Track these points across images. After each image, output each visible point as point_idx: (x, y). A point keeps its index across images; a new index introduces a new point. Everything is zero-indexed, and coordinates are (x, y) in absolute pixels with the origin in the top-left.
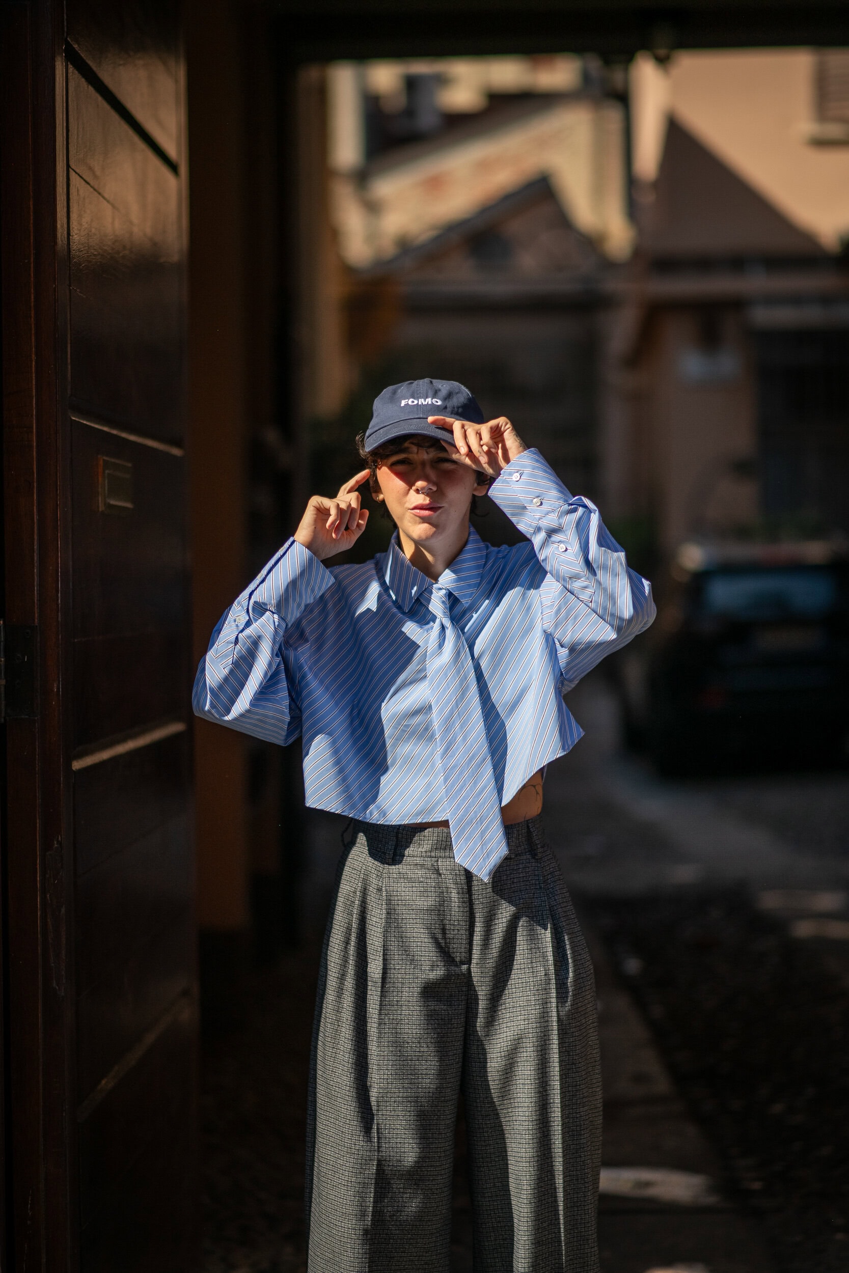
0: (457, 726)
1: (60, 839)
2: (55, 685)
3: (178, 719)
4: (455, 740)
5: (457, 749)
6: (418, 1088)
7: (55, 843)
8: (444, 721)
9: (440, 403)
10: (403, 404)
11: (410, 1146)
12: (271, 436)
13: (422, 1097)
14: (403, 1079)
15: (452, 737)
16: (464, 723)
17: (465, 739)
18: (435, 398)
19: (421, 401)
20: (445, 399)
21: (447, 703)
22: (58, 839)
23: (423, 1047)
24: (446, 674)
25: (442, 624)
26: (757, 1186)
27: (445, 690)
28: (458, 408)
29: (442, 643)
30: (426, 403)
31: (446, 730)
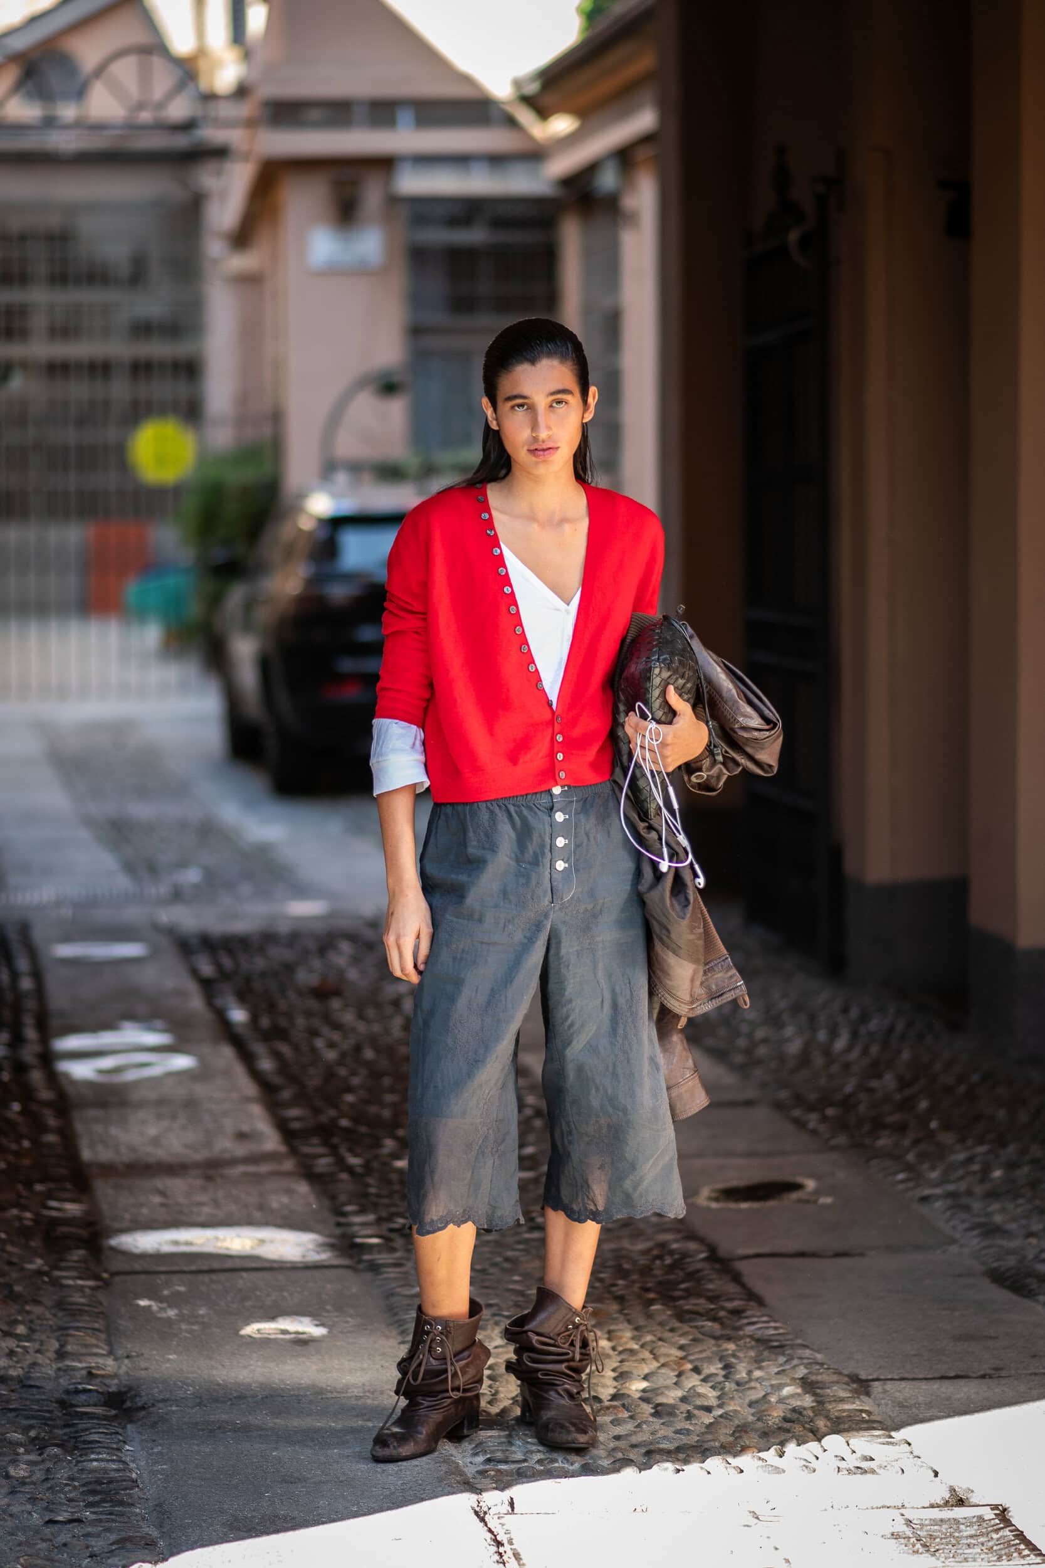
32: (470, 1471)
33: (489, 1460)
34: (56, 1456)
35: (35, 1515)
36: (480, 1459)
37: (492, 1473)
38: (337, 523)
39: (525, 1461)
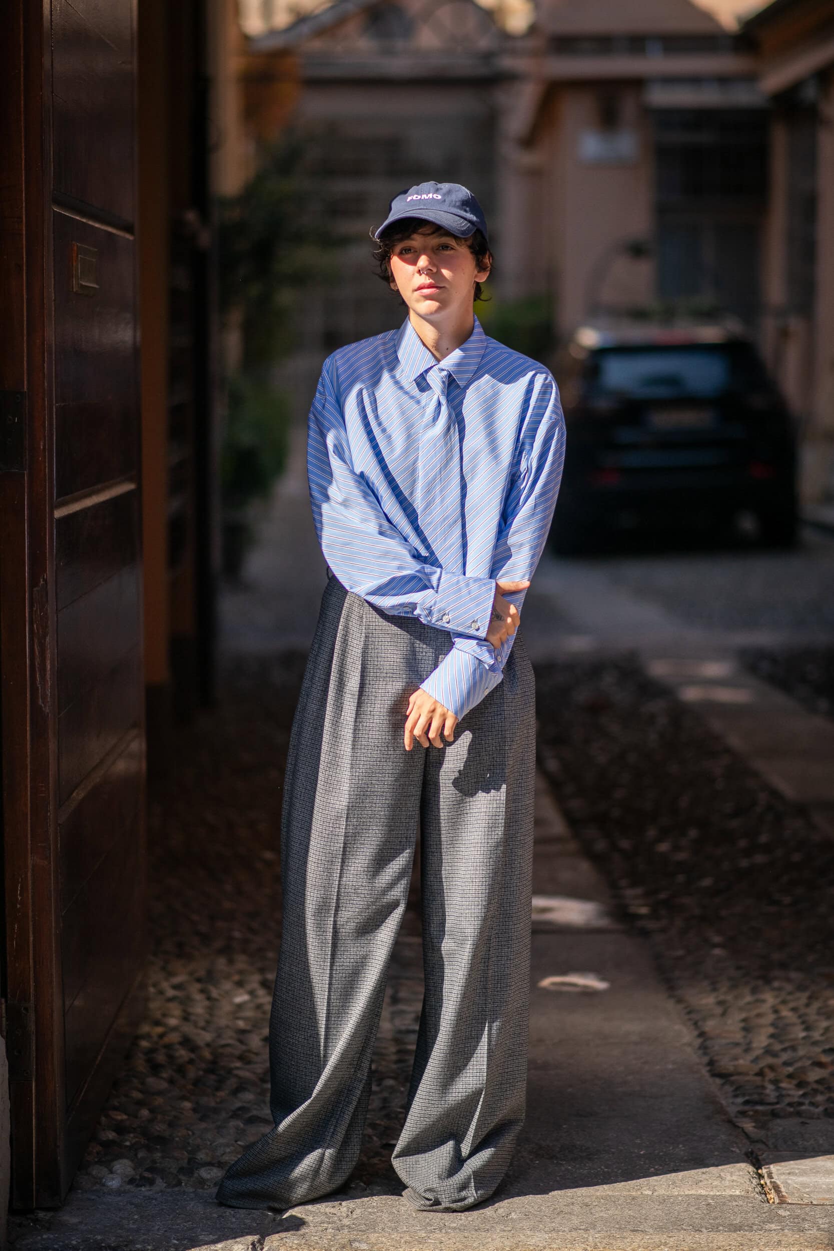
0: (438, 489)
1: (45, 577)
2: (42, 443)
3: (130, 480)
4: (434, 501)
5: (435, 509)
6: (384, 784)
7: (42, 580)
8: (427, 484)
9: (440, 197)
10: (408, 200)
11: (374, 832)
12: (191, 216)
13: (386, 792)
14: (372, 776)
15: (432, 498)
16: (444, 487)
17: (442, 501)
18: (436, 194)
19: (424, 196)
20: (444, 195)
21: (432, 469)
22: (44, 576)
23: (391, 750)
24: (435, 445)
25: (439, 402)
26: (644, 911)
27: (432, 458)
28: (456, 202)
29: (436, 417)
30: (428, 198)
31: (429, 491)
32: (732, 1110)
33: (747, 1103)
34: (391, 1087)
35: (375, 1138)
36: (740, 1100)
37: (751, 1113)
38: (600, 354)
39: (777, 1103)
